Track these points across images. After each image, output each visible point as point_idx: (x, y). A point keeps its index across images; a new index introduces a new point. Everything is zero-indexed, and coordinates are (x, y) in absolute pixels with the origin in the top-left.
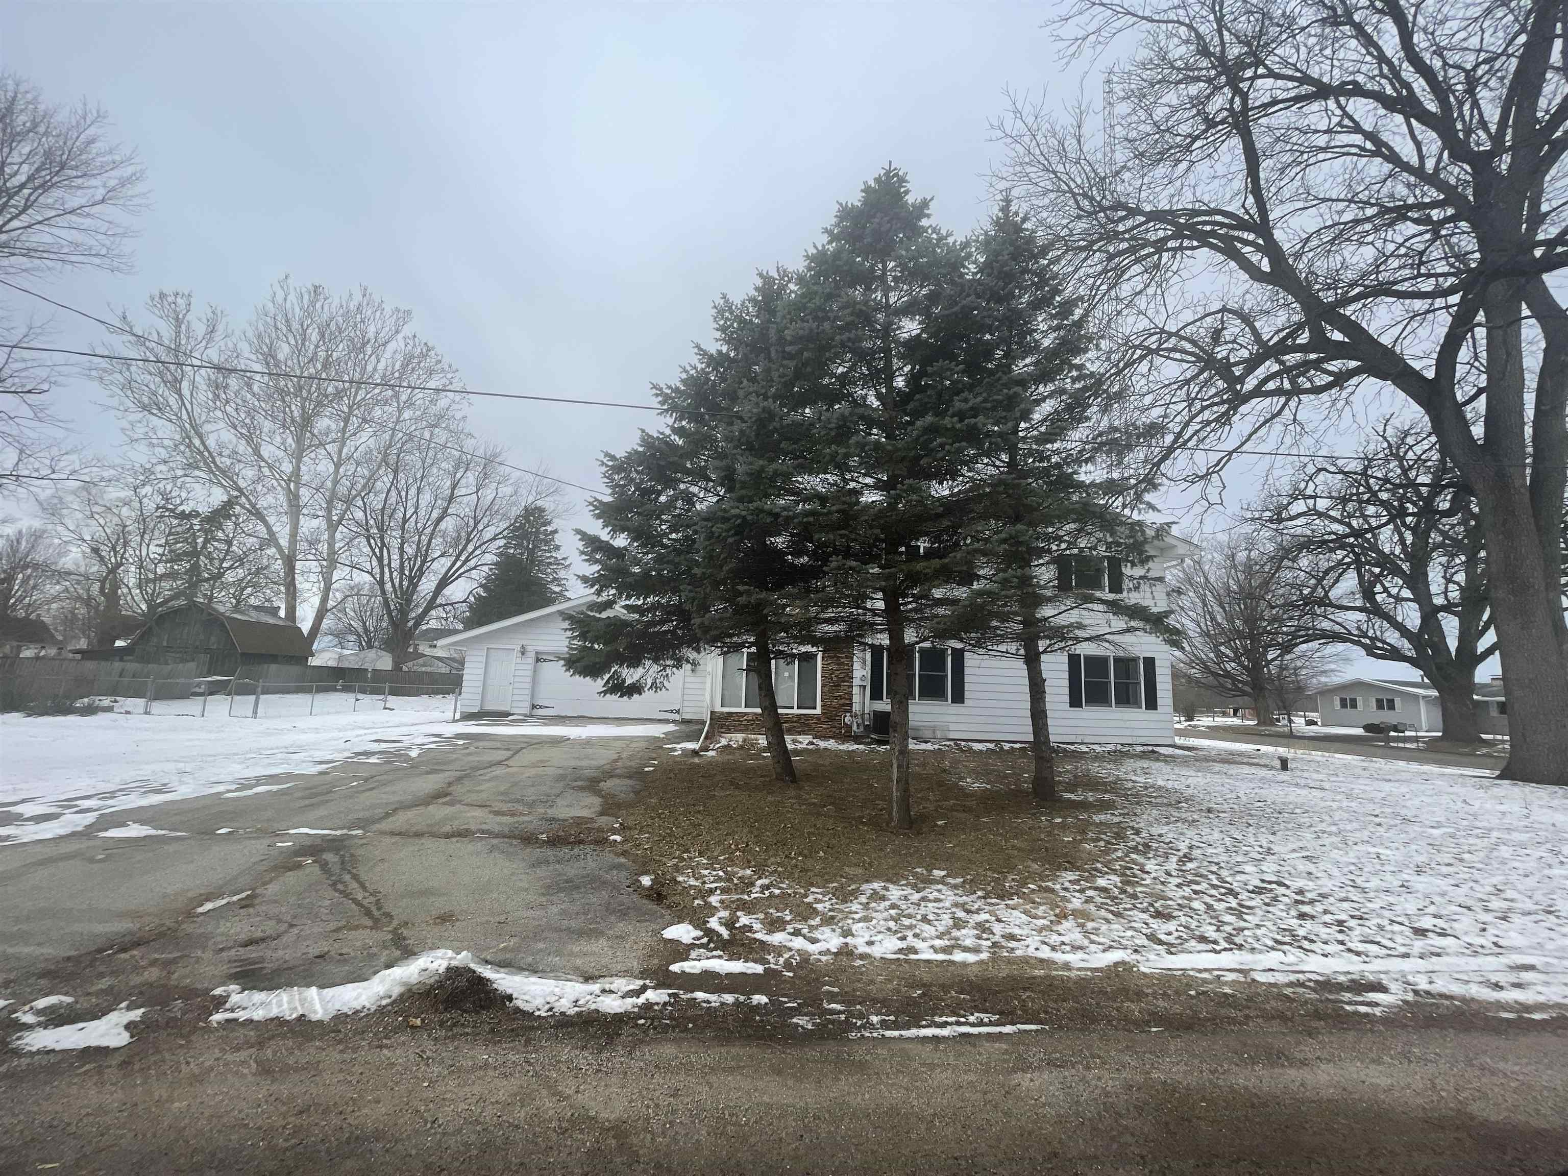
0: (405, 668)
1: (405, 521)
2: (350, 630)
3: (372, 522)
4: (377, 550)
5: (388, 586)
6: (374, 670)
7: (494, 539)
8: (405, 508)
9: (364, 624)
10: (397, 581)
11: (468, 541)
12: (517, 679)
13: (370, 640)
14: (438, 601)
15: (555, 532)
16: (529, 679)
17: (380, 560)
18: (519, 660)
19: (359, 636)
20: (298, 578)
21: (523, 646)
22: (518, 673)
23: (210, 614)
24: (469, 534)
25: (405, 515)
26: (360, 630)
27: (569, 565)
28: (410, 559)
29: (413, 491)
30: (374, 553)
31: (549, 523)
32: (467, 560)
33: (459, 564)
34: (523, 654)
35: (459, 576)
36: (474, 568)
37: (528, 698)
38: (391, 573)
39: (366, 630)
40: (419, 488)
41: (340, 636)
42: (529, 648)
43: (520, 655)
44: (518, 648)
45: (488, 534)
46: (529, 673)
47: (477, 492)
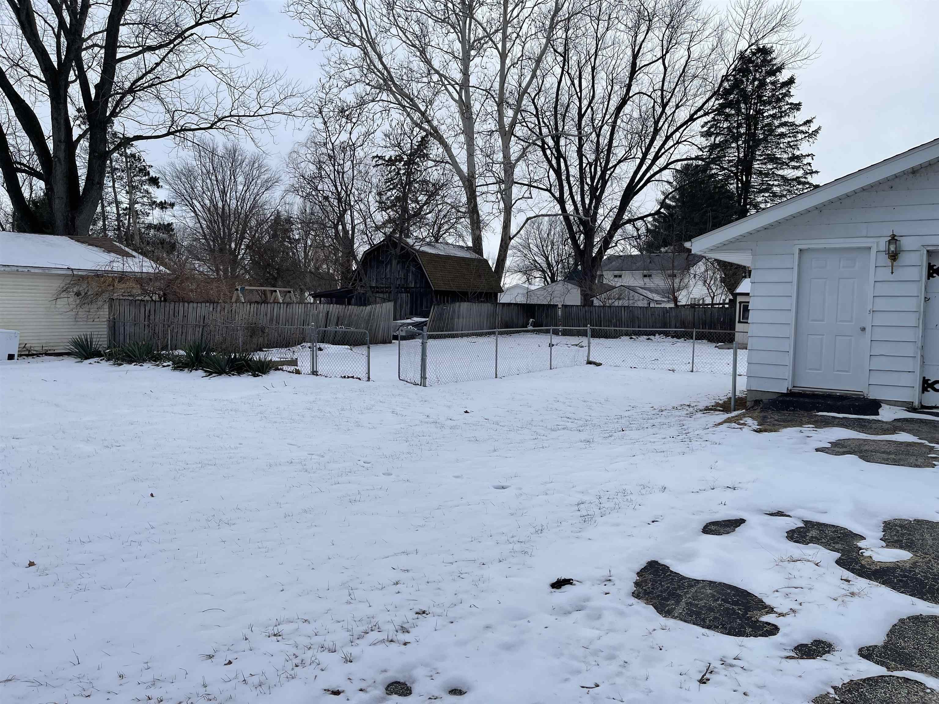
0: (596, 302)
1: (581, 116)
2: (535, 266)
3: (545, 131)
4: (554, 162)
5: (570, 207)
6: (565, 306)
7: (692, 119)
8: (580, 99)
9: (547, 258)
10: (578, 198)
11: (656, 131)
12: (879, 320)
13: (553, 275)
14: (626, 217)
15: (791, 81)
16: (912, 319)
17: (558, 172)
18: (885, 273)
19: (543, 271)
20: (479, 200)
21: (893, 239)
22: (881, 304)
23: (403, 248)
24: (656, 123)
25: (580, 108)
26: (544, 265)
27: (816, 131)
28: (590, 164)
29: (587, 71)
30: (551, 166)
31: (779, 69)
32: (657, 157)
33: (648, 162)
34: (894, 256)
35: (648, 181)
36: (665, 168)
37: (914, 365)
38: (570, 188)
39: (549, 265)
40: (593, 69)
41: (526, 272)
42: (906, 243)
43: (885, 260)
44: (883, 244)
45: (683, 115)
46: (912, 304)
47: (663, 57)
